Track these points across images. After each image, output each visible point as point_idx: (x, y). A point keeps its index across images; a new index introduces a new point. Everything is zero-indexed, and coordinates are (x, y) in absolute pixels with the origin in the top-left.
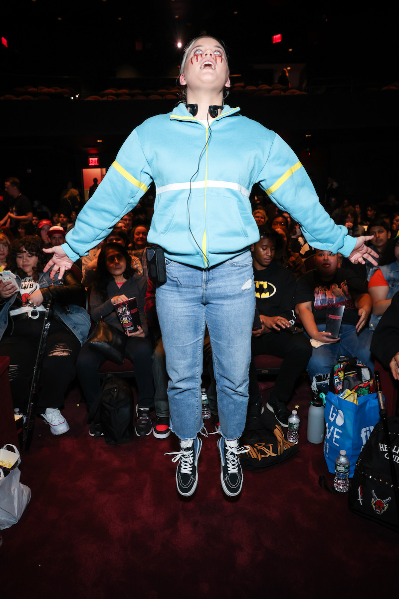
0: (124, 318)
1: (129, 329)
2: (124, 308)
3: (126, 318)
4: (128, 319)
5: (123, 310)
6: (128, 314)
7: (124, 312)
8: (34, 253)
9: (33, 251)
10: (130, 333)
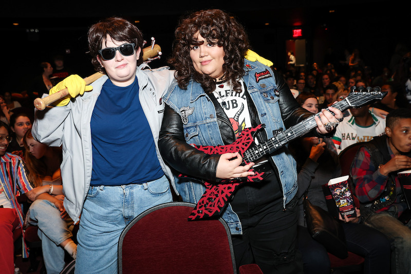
0: (341, 201)
1: (348, 213)
2: (344, 188)
3: (345, 201)
4: (348, 201)
5: (342, 190)
6: (348, 196)
7: (343, 194)
8: (216, 41)
9: (213, 38)
10: (348, 217)
